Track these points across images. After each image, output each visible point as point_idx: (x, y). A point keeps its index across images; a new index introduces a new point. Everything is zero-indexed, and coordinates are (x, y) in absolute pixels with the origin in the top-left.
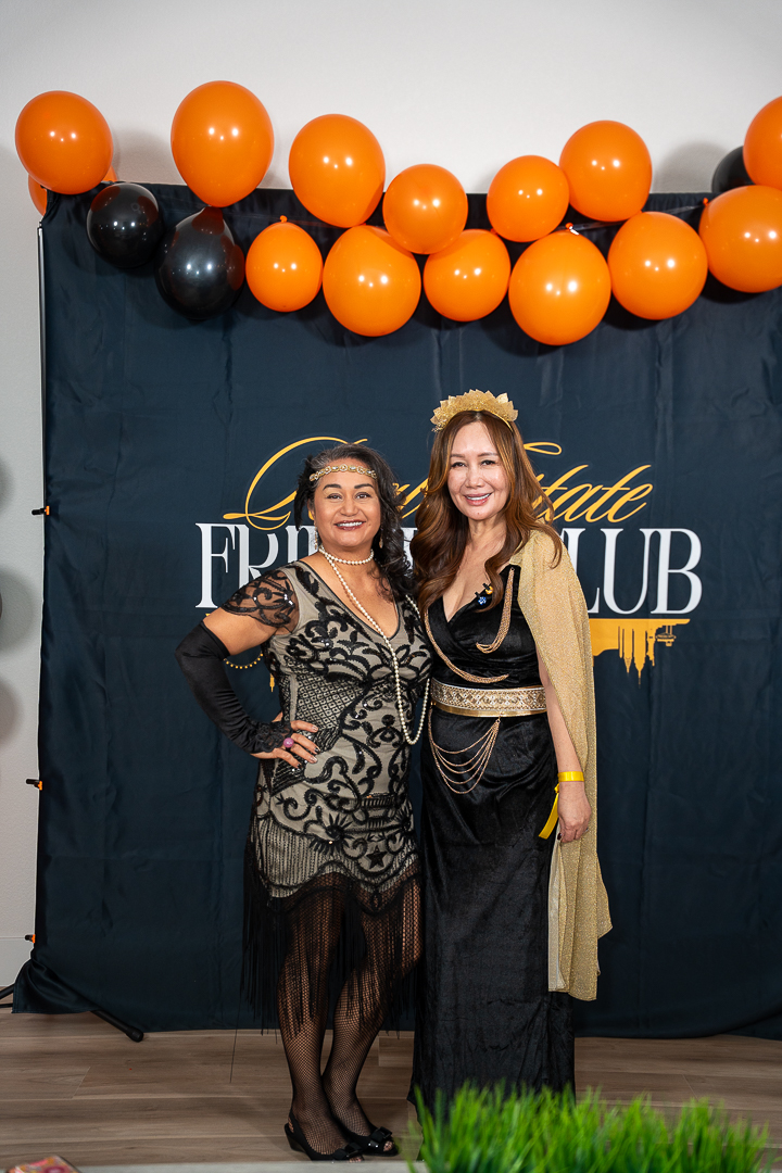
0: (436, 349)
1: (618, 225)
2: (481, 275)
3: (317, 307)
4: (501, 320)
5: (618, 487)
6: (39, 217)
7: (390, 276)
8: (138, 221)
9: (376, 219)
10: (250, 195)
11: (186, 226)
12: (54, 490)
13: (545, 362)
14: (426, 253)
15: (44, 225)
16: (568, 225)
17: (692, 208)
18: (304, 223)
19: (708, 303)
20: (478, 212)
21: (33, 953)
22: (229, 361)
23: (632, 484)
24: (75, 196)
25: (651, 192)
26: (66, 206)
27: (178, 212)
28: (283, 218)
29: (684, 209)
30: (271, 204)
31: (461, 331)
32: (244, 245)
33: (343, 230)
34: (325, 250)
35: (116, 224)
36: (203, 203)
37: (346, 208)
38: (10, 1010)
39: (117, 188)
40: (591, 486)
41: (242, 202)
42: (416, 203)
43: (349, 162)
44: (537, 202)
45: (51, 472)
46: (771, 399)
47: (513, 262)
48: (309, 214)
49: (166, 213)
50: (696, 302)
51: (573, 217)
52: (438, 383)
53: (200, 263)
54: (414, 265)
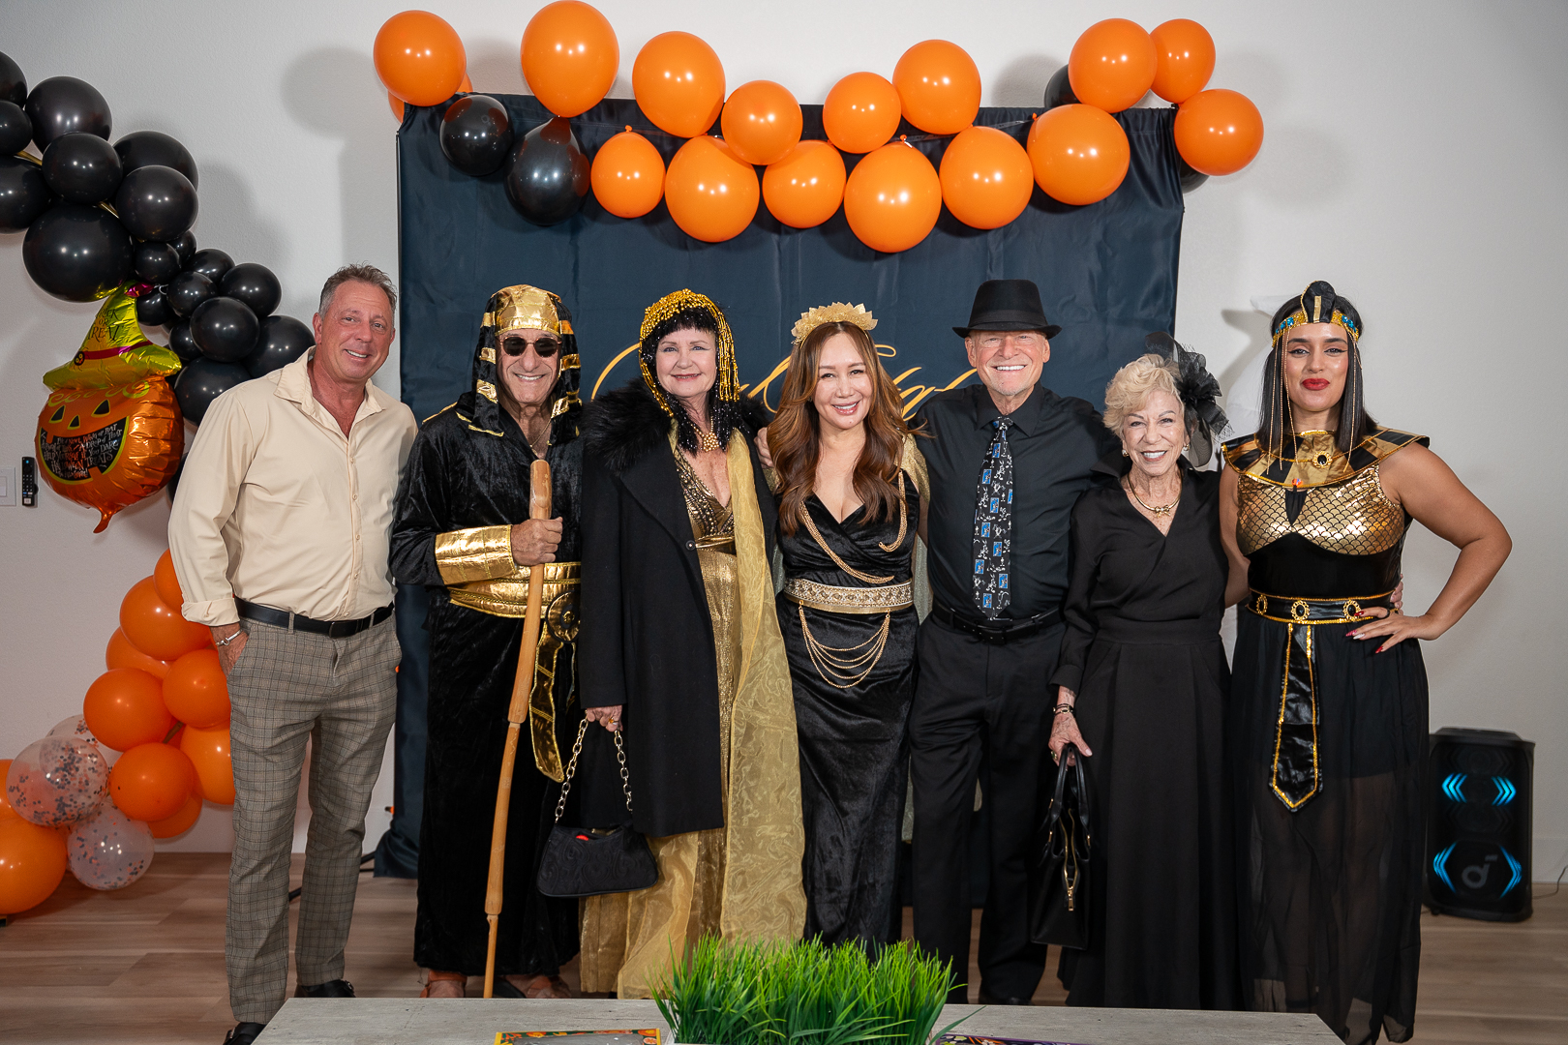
0: (776, 253)
1: (951, 137)
2: (816, 185)
3: (660, 213)
4: (837, 226)
6: (397, 125)
7: (729, 186)
8: (488, 132)
9: (715, 129)
10: (598, 105)
11: (534, 137)
12: (409, 388)
13: (881, 266)
14: (764, 164)
15: (401, 136)
16: (902, 137)
17: (1022, 122)
18: (648, 132)
19: (1038, 212)
20: (813, 123)
21: (392, 824)
22: (576, 264)
24: (430, 107)
25: (983, 105)
26: (422, 116)
27: (529, 122)
28: (629, 128)
29: (1014, 123)
30: (618, 114)
31: (800, 236)
32: (589, 153)
33: (687, 140)
34: (667, 158)
35: (467, 134)
36: (550, 112)
37: (689, 121)
38: (370, 875)
39: (469, 99)
40: (924, 388)
41: (590, 112)
42: (752, 117)
43: (689, 76)
44: (870, 117)
45: (406, 371)
46: (1096, 306)
47: (849, 171)
48: (653, 124)
49: (516, 126)
50: (1025, 210)
51: (906, 129)
52: (778, 286)
53: (546, 171)
54: (753, 174)
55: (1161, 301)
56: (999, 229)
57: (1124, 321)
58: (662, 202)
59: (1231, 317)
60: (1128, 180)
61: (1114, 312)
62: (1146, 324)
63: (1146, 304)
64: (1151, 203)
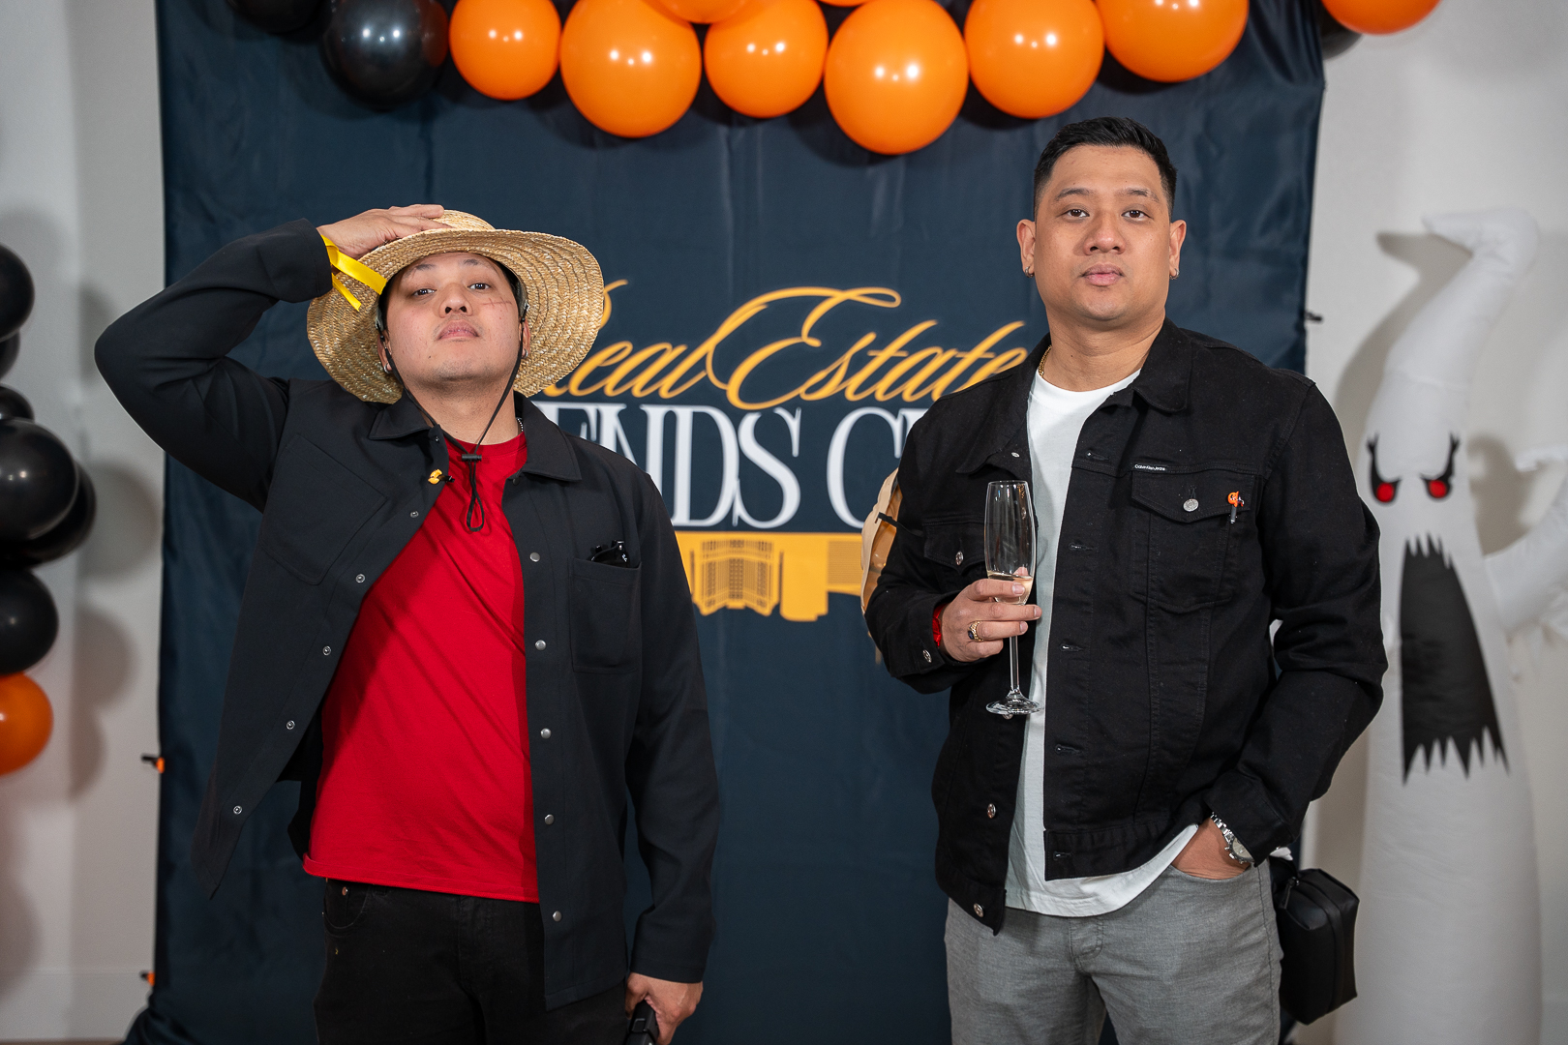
0: (724, 156)
2: (784, 53)
3: (553, 94)
4: (814, 115)
5: (978, 352)
7: (656, 52)
13: (878, 174)
14: (707, 21)
19: (1107, 94)
21: (152, 999)
22: (430, 166)
23: (998, 349)
31: (760, 129)
34: (563, 12)
40: (940, 351)
47: (832, 33)
50: (1091, 89)
52: (727, 203)
53: (383, 28)
54: (691, 37)
55: (1288, 224)
56: (1048, 119)
57: (1234, 252)
58: (557, 77)
59: (1390, 244)
60: (1242, 48)
61: (1219, 239)
62: (1268, 257)
63: (1266, 228)
64: (1277, 78)
